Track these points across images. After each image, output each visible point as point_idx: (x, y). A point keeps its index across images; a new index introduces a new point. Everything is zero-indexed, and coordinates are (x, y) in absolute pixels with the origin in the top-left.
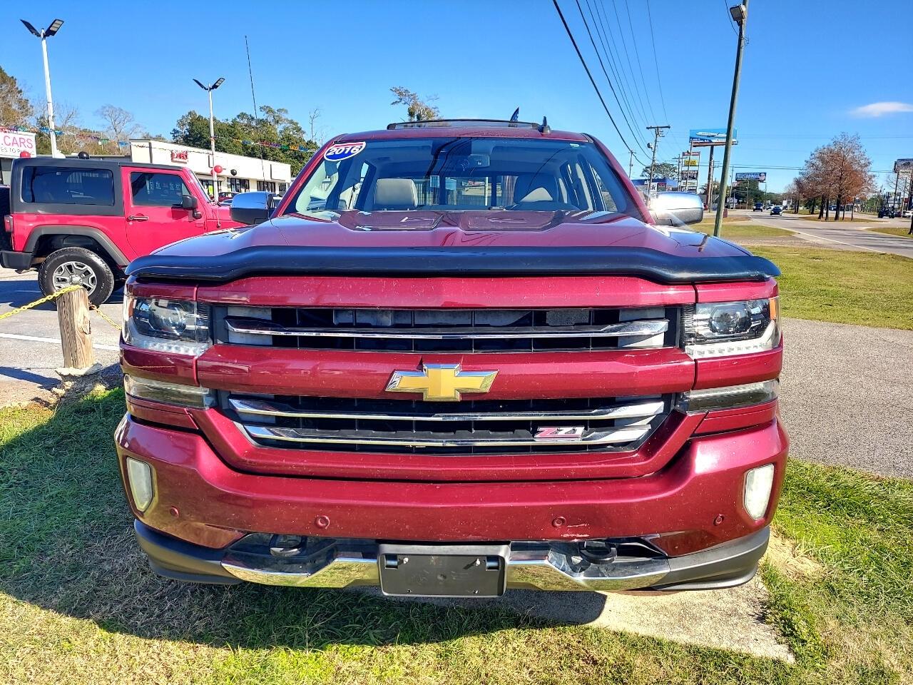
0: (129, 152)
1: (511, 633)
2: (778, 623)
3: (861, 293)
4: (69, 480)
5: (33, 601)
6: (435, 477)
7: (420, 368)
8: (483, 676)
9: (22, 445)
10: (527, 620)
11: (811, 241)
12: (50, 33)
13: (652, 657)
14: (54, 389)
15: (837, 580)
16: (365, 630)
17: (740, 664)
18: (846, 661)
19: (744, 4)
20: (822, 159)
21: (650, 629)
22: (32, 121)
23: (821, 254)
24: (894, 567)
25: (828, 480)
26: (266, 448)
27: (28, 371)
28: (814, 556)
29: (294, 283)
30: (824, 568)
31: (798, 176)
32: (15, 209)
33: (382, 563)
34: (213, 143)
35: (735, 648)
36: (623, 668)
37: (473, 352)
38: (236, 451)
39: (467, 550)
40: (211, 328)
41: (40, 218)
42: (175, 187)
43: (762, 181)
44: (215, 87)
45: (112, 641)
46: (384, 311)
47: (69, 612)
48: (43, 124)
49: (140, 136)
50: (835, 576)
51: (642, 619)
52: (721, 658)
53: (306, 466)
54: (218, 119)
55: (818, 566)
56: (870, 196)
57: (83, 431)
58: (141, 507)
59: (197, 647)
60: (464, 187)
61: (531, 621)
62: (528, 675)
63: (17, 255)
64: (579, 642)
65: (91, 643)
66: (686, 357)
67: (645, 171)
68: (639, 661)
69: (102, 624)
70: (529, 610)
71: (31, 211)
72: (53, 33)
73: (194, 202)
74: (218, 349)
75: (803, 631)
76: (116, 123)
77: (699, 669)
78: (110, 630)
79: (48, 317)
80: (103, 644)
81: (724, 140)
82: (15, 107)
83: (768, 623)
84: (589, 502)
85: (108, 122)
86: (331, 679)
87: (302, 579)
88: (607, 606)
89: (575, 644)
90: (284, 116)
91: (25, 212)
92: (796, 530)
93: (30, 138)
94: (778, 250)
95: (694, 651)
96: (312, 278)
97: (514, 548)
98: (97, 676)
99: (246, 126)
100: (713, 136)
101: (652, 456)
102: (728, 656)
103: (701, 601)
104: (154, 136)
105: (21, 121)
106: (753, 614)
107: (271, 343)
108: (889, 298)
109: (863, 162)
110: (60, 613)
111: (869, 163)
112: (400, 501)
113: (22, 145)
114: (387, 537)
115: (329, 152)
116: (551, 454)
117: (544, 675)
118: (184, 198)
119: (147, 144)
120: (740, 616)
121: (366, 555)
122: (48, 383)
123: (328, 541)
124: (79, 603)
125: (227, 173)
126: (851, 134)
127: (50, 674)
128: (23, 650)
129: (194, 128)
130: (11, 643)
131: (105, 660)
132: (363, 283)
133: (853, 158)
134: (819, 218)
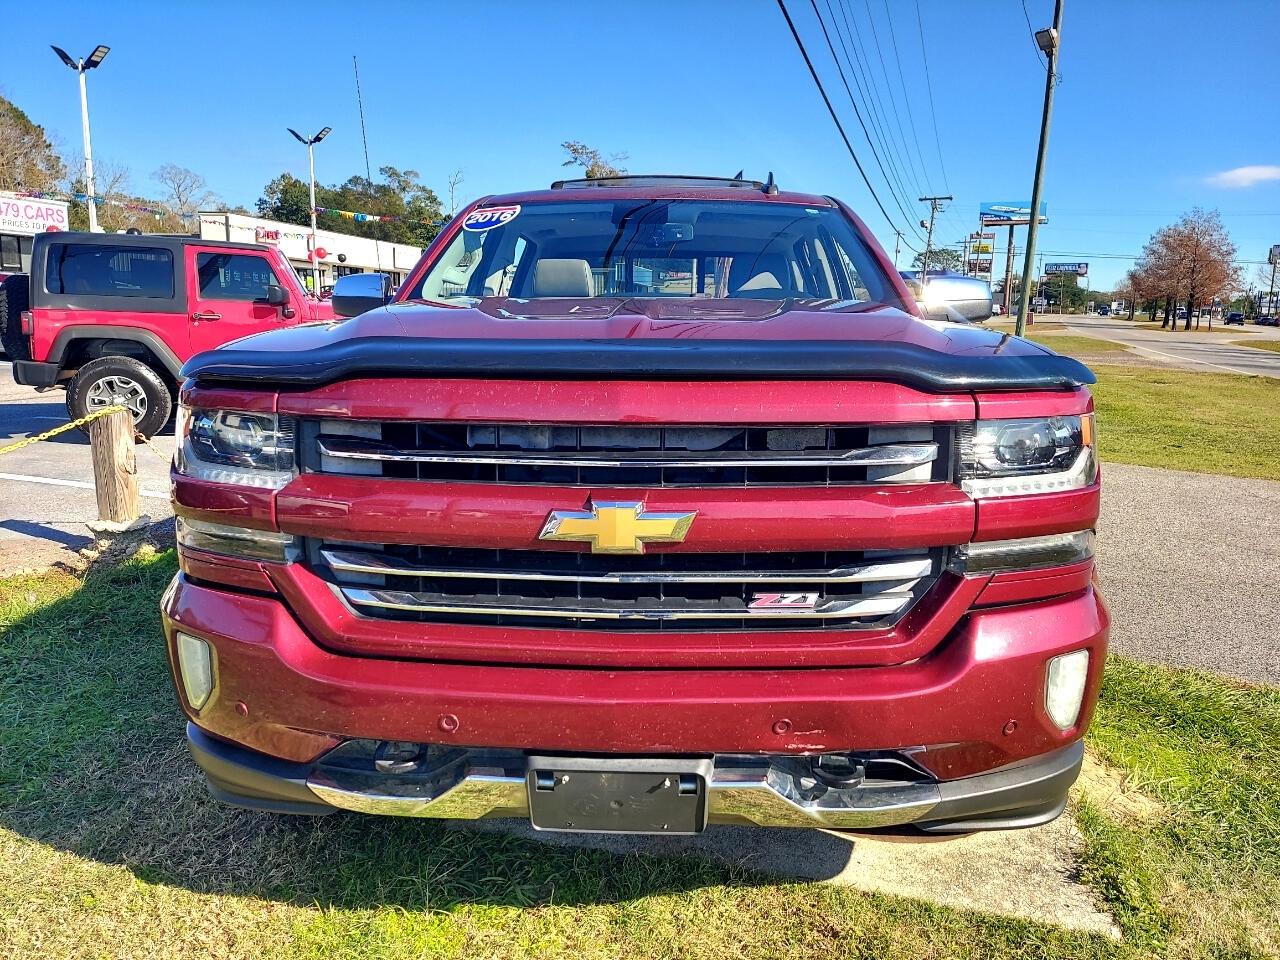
0: (197, 230)
1: (716, 892)
2: (1097, 883)
3: (1222, 430)
4: (101, 674)
5: (44, 839)
6: (609, 661)
7: (588, 507)
8: (676, 951)
9: (36, 625)
10: (740, 875)
11: (1152, 358)
12: (91, 64)
13: (917, 928)
14: (84, 551)
15: (1184, 825)
16: (509, 886)
17: (1043, 940)
18: (1196, 938)
19: (1055, 27)
20: (1167, 245)
21: (915, 889)
22: (64, 186)
23: (1166, 377)
24: (1267, 809)
25: (1174, 687)
26: (373, 620)
27: (48, 526)
28: (1151, 791)
29: (412, 388)
30: (1166, 809)
31: (1133, 268)
32: (36, 301)
33: (532, 783)
34: (314, 217)
35: (1037, 917)
36: (875, 942)
37: (663, 486)
38: (329, 623)
39: (653, 766)
40: (298, 451)
41: (70, 315)
42: (260, 277)
43: (1082, 275)
44: (318, 139)
45: (152, 896)
46: (537, 427)
47: (94, 854)
48: (79, 191)
49: (214, 208)
50: (1180, 820)
51: (905, 875)
52: (1016, 931)
53: (428, 646)
54: (321, 184)
55: (1156, 805)
56: (1235, 296)
57: (121, 608)
58: (196, 702)
59: (272, 906)
60: (664, 281)
61: (745, 875)
62: (739, 951)
63: (37, 366)
64: (813, 906)
65: (123, 898)
66: (964, 496)
67: (917, 259)
68: (899, 933)
69: (139, 873)
70: (743, 861)
71: (60, 305)
72: (95, 64)
73: (285, 294)
74: (307, 480)
75: (1134, 893)
76: (181, 189)
77: (985, 946)
78: (150, 880)
79: (78, 452)
80: (140, 900)
81: (1028, 218)
82: (41, 166)
83: (1083, 883)
84: (824, 698)
85: (168, 188)
86: (459, 951)
87: (419, 807)
88: (855, 855)
89: (807, 908)
90: (413, 181)
91: (49, 307)
92: (1127, 754)
93: (60, 208)
94: (1106, 370)
95: (977, 921)
96: (439, 381)
97: (719, 764)
98: (129, 943)
99: (361, 194)
100: (1012, 212)
101: (915, 634)
102: (1026, 928)
103: (988, 851)
104: (233, 208)
105: (48, 185)
106: (1063, 870)
107: (381, 473)
108: (1263, 438)
109: (1224, 248)
110: (81, 855)
111: (1234, 250)
112: (558, 695)
113: (49, 217)
114: (539, 745)
115: (469, 219)
116: (773, 631)
117: (763, 952)
118: (271, 289)
119: (222, 219)
120: (1044, 874)
121: (510, 773)
122: (75, 543)
123: (457, 751)
124: (108, 842)
125: (333, 259)
126: (1207, 209)
127: (63, 939)
128: (27, 906)
129: (288, 197)
130: (11, 896)
131: (141, 923)
132: (509, 387)
133: (1210, 243)
134: (1163, 326)
